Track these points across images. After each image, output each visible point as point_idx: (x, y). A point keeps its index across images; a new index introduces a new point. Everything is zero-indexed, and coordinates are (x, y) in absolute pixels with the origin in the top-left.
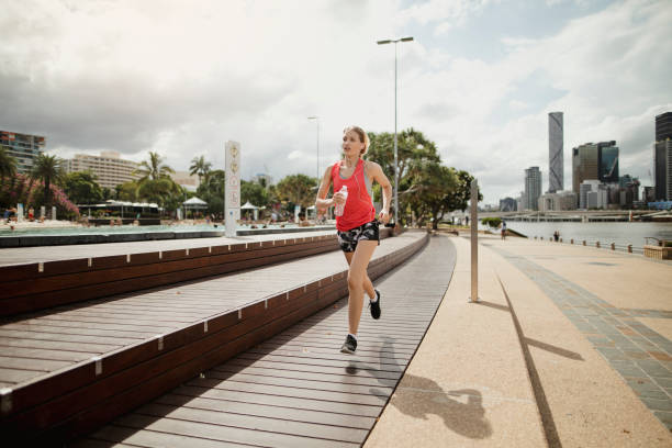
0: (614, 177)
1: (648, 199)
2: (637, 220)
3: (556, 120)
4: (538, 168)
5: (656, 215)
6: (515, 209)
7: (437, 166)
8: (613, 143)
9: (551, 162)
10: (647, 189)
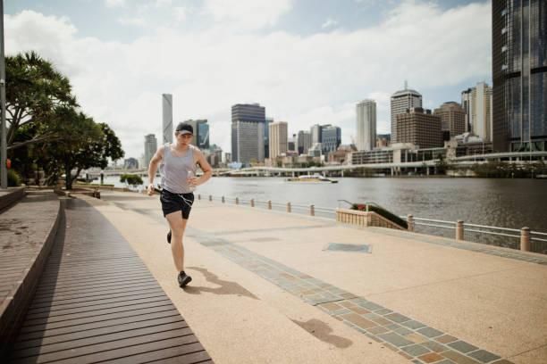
0: (206, 146)
1: (228, 161)
2: (222, 175)
3: (168, 99)
4: (154, 136)
5: (233, 172)
6: (137, 167)
7: (72, 110)
8: (206, 121)
9: (164, 132)
10: (226, 154)
